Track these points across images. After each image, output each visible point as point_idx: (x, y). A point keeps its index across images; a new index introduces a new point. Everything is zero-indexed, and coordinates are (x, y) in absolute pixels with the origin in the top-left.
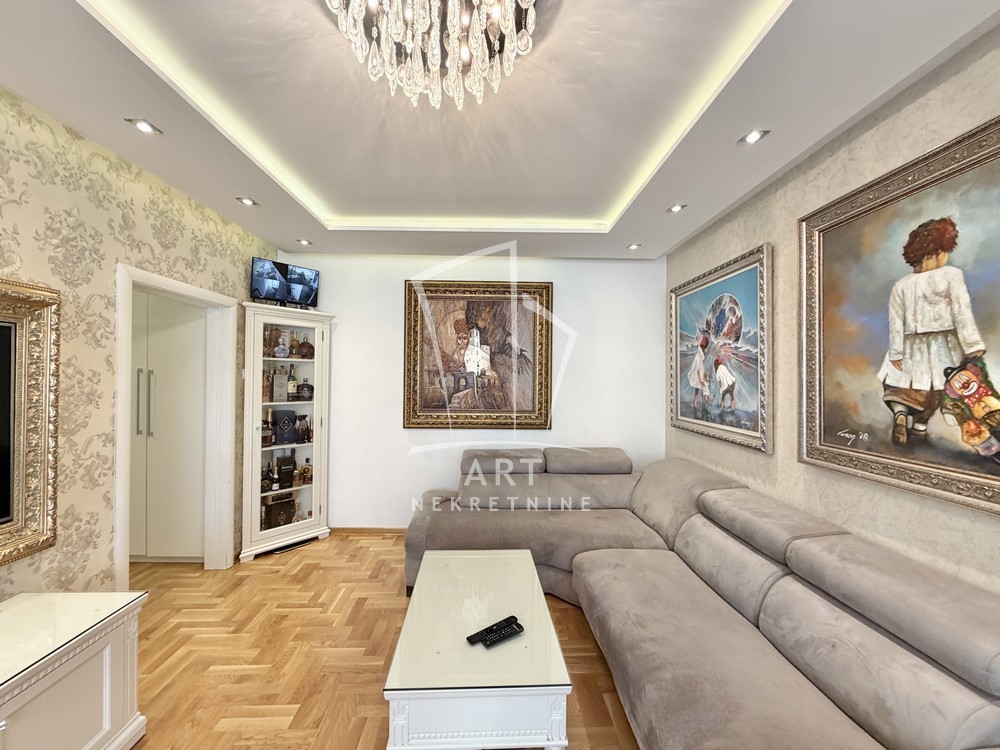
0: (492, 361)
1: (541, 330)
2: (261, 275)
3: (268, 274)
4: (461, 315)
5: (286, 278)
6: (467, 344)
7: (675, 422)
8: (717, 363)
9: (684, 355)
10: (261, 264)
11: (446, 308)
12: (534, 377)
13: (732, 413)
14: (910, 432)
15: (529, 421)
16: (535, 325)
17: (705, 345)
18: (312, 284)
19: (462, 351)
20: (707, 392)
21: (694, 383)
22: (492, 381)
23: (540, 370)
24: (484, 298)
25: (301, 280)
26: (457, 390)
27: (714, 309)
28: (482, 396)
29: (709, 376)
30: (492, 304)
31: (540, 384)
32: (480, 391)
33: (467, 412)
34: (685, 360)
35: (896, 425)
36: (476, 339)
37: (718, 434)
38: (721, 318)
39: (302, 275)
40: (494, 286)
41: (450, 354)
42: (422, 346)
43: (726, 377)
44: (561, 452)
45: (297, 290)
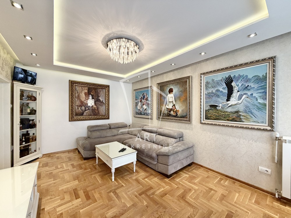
0: (95, 103)
1: (107, 96)
2: (17, 72)
3: (20, 72)
4: (86, 91)
5: (26, 74)
6: (88, 99)
7: (134, 116)
8: (143, 105)
9: (136, 103)
10: (18, 69)
11: (82, 89)
12: (106, 107)
13: (146, 113)
14: (169, 114)
15: (104, 117)
16: (106, 95)
17: (141, 101)
18: (34, 77)
19: (87, 101)
20: (141, 110)
21: (139, 108)
22: (95, 108)
23: (107, 105)
24: (93, 87)
25: (31, 75)
26: (86, 110)
27: (143, 95)
28: (92, 112)
29: (142, 107)
30: (95, 89)
31: (107, 109)
32: (92, 111)
33: (89, 116)
34: (137, 104)
35: (168, 113)
36: (91, 98)
37: (144, 117)
38: (144, 97)
39: (31, 74)
40: (96, 85)
41: (83, 101)
42: (75, 99)
43: (145, 107)
44: (113, 124)
45: (30, 78)
